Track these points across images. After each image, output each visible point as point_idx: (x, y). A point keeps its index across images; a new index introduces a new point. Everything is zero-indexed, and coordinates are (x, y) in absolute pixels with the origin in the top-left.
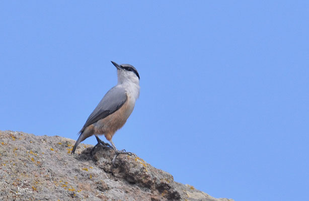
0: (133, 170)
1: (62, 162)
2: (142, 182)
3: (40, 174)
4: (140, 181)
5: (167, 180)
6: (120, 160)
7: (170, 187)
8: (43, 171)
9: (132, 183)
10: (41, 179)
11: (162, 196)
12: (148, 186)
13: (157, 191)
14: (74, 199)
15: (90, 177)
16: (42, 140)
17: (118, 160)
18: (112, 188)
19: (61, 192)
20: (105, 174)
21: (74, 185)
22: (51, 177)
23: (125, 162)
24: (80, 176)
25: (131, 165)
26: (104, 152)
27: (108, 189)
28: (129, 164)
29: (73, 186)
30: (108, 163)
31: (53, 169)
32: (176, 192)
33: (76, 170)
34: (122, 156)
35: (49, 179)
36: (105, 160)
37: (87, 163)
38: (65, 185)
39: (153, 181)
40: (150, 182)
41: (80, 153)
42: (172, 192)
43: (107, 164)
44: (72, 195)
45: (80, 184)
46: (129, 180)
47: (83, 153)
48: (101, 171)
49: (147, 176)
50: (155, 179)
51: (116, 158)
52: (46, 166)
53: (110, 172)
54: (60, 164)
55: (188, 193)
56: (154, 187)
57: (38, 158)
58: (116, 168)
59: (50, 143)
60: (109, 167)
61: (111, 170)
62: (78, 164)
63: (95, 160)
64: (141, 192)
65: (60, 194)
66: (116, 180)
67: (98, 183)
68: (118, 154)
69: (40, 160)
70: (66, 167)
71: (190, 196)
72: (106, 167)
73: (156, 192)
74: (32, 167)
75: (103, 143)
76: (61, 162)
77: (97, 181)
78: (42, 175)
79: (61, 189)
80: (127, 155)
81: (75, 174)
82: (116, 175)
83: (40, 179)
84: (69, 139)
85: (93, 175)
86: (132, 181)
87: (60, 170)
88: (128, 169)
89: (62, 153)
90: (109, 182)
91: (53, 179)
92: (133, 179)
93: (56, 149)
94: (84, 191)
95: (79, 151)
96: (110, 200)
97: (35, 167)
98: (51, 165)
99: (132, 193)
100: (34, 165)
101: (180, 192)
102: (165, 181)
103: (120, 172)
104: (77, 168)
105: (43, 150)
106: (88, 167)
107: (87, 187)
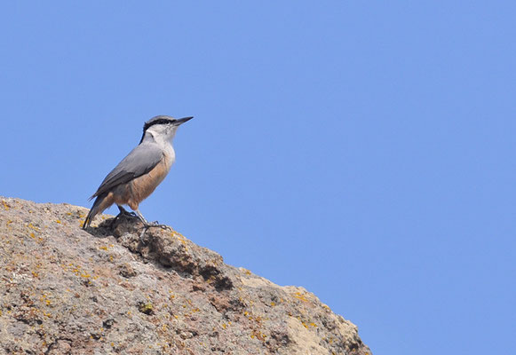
0: (168, 249)
1: (73, 239)
2: (181, 265)
3: (43, 255)
4: (178, 264)
5: (215, 262)
6: (151, 236)
7: (218, 272)
8: (47, 251)
9: (167, 267)
10: (45, 262)
11: (207, 284)
12: (187, 270)
13: (201, 277)
14: (89, 288)
15: (110, 259)
16: (45, 209)
17: (147, 236)
18: (141, 273)
19: (71, 279)
20: (130, 254)
21: (89, 271)
22: (57, 259)
23: (157, 238)
24: (98, 258)
25: (166, 242)
26: (129, 225)
27: (134, 274)
28: (162, 241)
29: (87, 271)
30: (135, 240)
31: (61, 248)
32: (227, 279)
33: (92, 250)
34: (153, 230)
35: (55, 262)
36: (130, 235)
37: (105, 240)
38: (76, 270)
39: (196, 264)
40: (191, 264)
41: (97, 226)
42: (221, 278)
43: (133, 240)
44: (86, 284)
45: (97, 268)
46: (163, 262)
47: (101, 225)
48: (126, 250)
49: (187, 258)
50: (198, 260)
51: (145, 233)
52: (51, 245)
53: (137, 252)
54: (70, 242)
55: (243, 279)
56: (196, 271)
57: (41, 234)
58: (145, 246)
59: (57, 213)
60: (136, 244)
61: (138, 248)
62: (93, 241)
63: (117, 236)
64: (178, 278)
65: (69, 282)
66: (146, 263)
67: (121, 267)
68: (147, 227)
69: (43, 236)
70: (77, 246)
71: (245, 284)
72: (132, 245)
73: (200, 279)
74: (33, 245)
75: (126, 213)
76: (71, 238)
77: (120, 264)
78: (45, 256)
79: (71, 275)
80: (160, 229)
81: (89, 254)
82: (145, 255)
83: (43, 261)
84: (81, 208)
85: (115, 256)
86: (167, 264)
87: (69, 250)
88: (162, 248)
89: (73, 226)
90: (136, 265)
91: (60, 262)
92: (169, 261)
93: (65, 221)
94: (103, 277)
95: (95, 223)
96: (138, 289)
97: (36, 245)
98: (56, 242)
99: (167, 280)
100: (34, 243)
101: (232, 278)
102: (211, 264)
103: (150, 252)
104: (93, 247)
105: (47, 222)
106: (107, 246)
107: (107, 272)
